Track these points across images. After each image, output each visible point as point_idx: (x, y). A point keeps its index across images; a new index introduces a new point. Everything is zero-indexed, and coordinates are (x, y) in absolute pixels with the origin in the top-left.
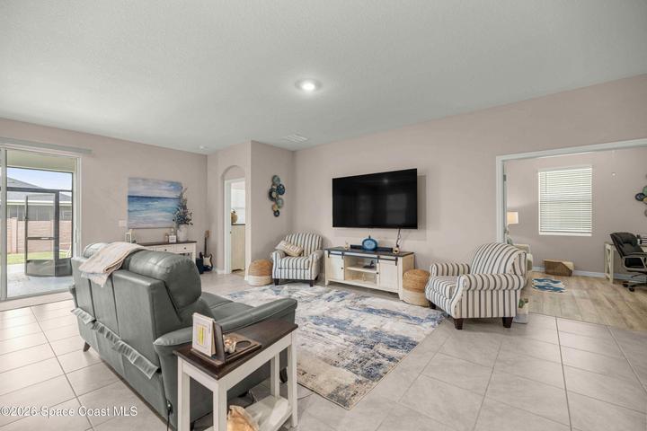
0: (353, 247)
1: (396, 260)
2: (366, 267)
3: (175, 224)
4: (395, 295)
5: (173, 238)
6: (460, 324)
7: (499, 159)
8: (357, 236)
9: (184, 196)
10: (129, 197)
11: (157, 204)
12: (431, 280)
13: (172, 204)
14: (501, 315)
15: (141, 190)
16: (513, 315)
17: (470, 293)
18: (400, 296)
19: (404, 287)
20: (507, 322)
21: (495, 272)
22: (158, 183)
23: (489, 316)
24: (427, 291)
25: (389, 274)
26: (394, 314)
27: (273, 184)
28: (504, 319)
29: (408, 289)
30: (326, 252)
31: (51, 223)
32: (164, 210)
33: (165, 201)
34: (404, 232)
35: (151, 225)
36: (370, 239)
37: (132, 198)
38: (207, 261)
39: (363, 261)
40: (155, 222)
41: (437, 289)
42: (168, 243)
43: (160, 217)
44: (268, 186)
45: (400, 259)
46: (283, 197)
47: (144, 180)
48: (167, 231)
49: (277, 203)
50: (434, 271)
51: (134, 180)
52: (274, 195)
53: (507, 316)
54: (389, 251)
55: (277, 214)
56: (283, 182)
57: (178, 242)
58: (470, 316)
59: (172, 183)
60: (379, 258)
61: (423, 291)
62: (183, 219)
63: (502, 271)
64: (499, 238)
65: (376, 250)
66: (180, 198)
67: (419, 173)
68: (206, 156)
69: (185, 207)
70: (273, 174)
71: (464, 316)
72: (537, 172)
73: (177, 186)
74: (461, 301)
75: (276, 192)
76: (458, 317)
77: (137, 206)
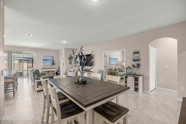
3: (52, 65)
5: (51, 68)
9: (54, 59)
11: (48, 61)
13: (52, 61)
15: (45, 58)
22: (49, 56)
27: (70, 56)
30: (78, 71)
31: (32, 64)
32: (50, 62)
33: (50, 60)
35: (47, 65)
36: (85, 68)
37: (44, 60)
38: (59, 73)
42: (50, 68)
43: (49, 63)
47: (46, 56)
48: (50, 66)
49: (71, 60)
51: (44, 56)
55: (71, 63)
57: (52, 68)
59: (52, 57)
62: (53, 64)
66: (53, 59)
67: (92, 55)
68: (59, 50)
69: (54, 61)
70: (70, 54)
73: (53, 57)
75: (71, 58)
77: (45, 61)
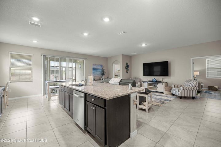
0: (149, 81)
1: (163, 84)
2: (153, 86)
3: (102, 75)
4: (162, 93)
5: (101, 79)
6: (181, 98)
7: (191, 59)
8: (151, 78)
9: (104, 68)
10: (93, 69)
11: (98, 70)
12: (173, 88)
13: (101, 70)
14: (192, 96)
15: (95, 67)
16: (195, 96)
17: (184, 91)
18: (164, 93)
19: (165, 90)
20: (193, 98)
21: (190, 86)
22: (98, 65)
23: (189, 96)
24: (172, 91)
25: (160, 88)
26: (163, 96)
28: (193, 97)
29: (166, 91)
30: (142, 82)
32: (99, 72)
34: (164, 77)
36: (154, 79)
37: (94, 69)
39: (153, 85)
40: (97, 75)
41: (175, 91)
44: (125, 65)
45: (164, 84)
46: (128, 68)
47: (96, 65)
48: (100, 77)
49: (127, 70)
50: (174, 86)
51: (94, 65)
52: (127, 68)
53: (193, 96)
54: (160, 82)
55: (127, 72)
56: (129, 64)
58: (184, 96)
59: (101, 65)
60: (158, 84)
61: (171, 91)
62: (104, 74)
63: (192, 86)
64: (192, 78)
65: (156, 82)
67: (169, 62)
68: (107, 58)
69: (104, 71)
70: (127, 62)
71: (182, 96)
72: (206, 59)
74: (181, 92)
75: (127, 67)
76: (181, 96)
77: (94, 71)
